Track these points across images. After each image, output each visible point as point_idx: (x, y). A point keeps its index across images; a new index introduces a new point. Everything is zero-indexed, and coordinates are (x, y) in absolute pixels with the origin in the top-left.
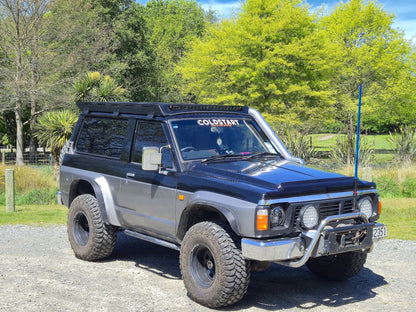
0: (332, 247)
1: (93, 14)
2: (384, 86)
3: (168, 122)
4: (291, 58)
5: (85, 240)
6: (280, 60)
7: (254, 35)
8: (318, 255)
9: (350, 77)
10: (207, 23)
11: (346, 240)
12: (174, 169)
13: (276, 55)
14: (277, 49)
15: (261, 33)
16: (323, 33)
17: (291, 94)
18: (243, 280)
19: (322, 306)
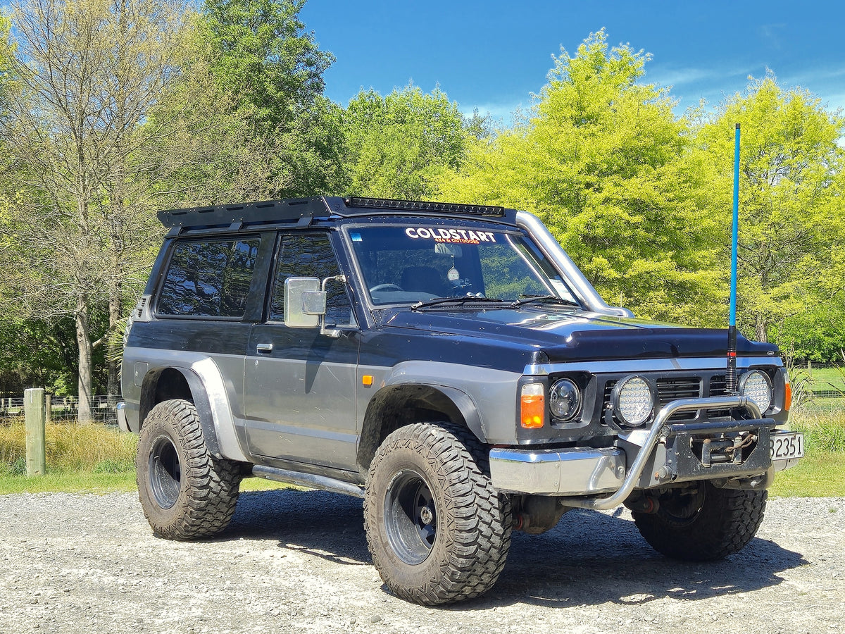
0: (682, 465)
1: (236, 119)
2: (824, 261)
3: (343, 229)
4: (637, 206)
5: (171, 496)
6: (617, 210)
7: (563, 161)
8: (653, 483)
9: (757, 245)
10: (469, 138)
11: (715, 452)
12: (353, 325)
13: (607, 201)
14: (609, 187)
15: (577, 157)
16: (703, 156)
17: (640, 276)
18: (496, 540)
19: (667, 599)
